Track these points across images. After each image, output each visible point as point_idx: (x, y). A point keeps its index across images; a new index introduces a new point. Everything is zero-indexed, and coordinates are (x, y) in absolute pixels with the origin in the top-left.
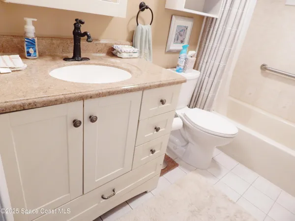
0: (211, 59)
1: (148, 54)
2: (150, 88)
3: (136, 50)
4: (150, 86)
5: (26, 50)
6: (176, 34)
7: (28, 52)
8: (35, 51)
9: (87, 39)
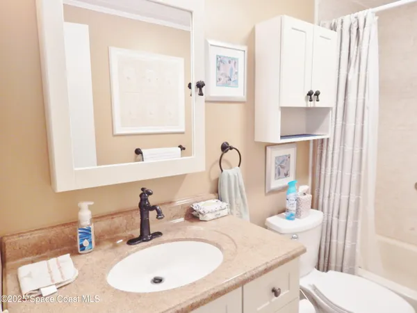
0: (335, 192)
1: (242, 204)
2: (252, 278)
3: (224, 205)
4: (253, 276)
5: (79, 244)
6: (276, 168)
7: (82, 246)
8: (91, 243)
9: (158, 216)
